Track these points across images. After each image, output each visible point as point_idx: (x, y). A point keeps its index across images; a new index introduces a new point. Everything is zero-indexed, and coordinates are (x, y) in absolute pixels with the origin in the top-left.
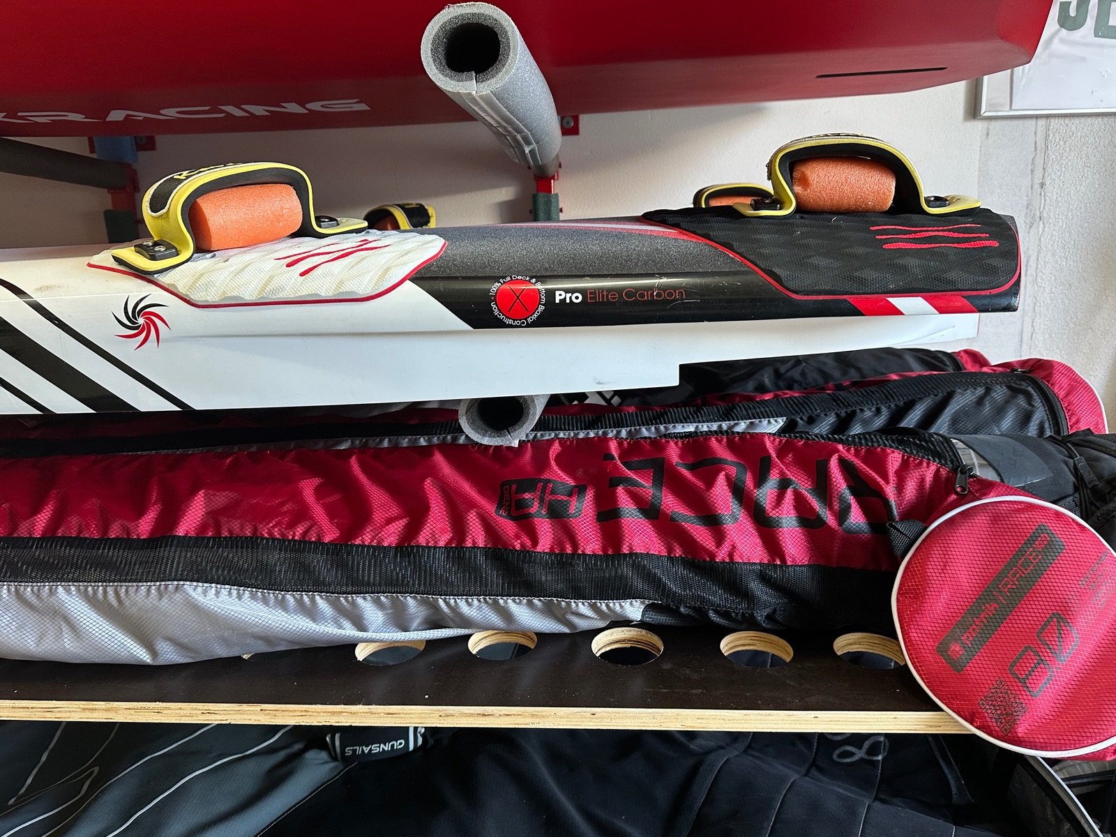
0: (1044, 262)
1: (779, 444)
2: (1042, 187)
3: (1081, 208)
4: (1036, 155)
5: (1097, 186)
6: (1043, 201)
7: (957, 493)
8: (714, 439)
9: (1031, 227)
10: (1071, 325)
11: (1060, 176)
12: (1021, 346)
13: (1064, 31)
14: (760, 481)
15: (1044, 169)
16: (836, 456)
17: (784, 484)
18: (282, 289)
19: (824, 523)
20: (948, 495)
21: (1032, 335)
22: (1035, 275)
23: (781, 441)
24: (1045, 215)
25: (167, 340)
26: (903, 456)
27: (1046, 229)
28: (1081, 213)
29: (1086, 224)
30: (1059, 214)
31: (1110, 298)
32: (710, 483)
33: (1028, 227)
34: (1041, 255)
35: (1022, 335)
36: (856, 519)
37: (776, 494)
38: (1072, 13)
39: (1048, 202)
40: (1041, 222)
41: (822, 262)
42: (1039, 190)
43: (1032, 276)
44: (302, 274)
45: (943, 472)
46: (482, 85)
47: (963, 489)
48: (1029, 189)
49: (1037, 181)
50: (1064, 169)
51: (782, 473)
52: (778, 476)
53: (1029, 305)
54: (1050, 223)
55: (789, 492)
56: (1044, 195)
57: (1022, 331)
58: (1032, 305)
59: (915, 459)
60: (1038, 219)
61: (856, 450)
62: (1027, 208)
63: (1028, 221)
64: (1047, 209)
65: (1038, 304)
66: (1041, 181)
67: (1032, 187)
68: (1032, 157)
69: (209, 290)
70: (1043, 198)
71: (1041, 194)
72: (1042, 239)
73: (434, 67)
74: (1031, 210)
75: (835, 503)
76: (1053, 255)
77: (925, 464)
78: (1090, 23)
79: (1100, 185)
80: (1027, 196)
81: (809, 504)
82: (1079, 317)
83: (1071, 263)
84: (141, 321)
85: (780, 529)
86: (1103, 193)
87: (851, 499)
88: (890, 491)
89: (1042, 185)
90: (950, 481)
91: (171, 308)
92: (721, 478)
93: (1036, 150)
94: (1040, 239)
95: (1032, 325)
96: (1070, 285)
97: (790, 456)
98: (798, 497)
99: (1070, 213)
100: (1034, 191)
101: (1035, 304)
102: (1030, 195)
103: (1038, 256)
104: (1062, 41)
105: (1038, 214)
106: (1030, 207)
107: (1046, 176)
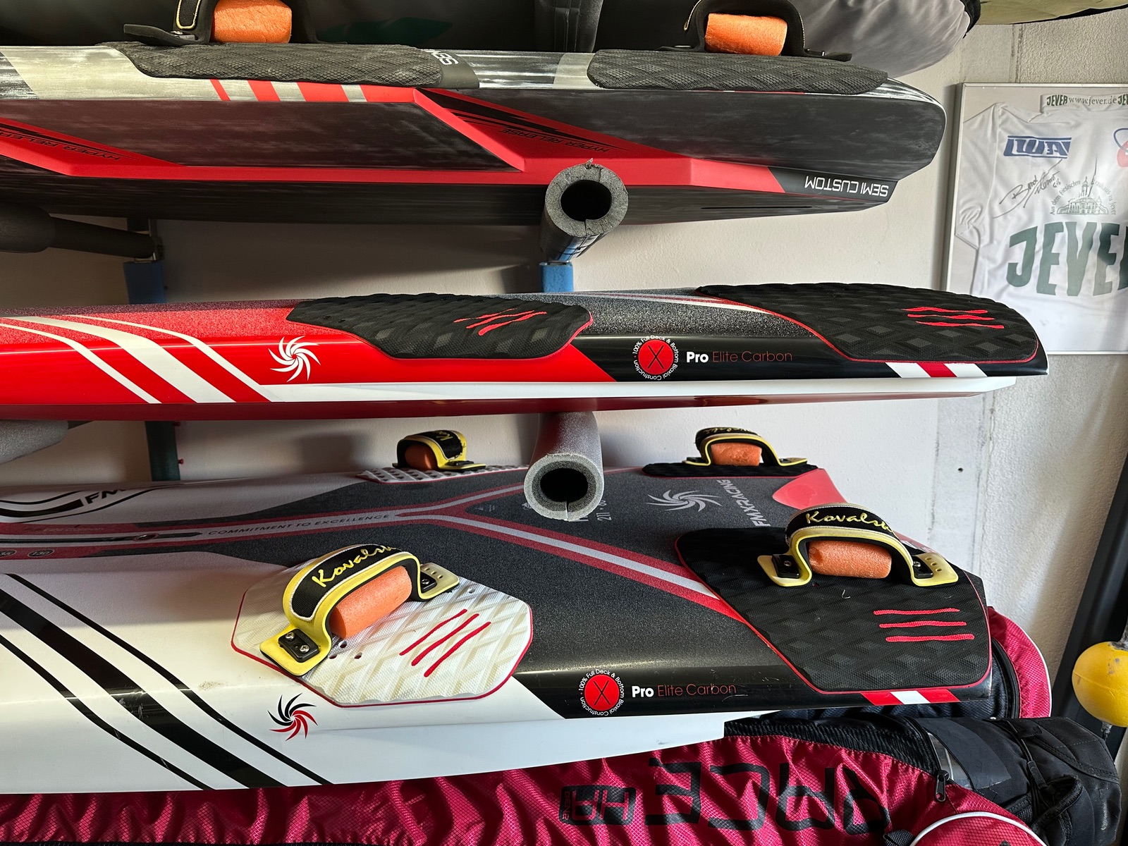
0: (994, 475)
1: (794, 746)
2: (992, 413)
3: (1025, 431)
5: (1038, 413)
6: (993, 424)
7: (936, 800)
8: (739, 740)
9: (982, 445)
10: (1016, 528)
11: (1007, 404)
12: (973, 546)
13: (1011, 287)
14: (781, 788)
15: (994, 398)
16: (841, 765)
17: (800, 792)
18: (411, 691)
19: (833, 826)
20: (929, 802)
21: (983, 536)
22: (985, 486)
23: (795, 742)
24: (995, 436)
25: (313, 733)
26: (893, 761)
27: (996, 447)
28: (1024, 435)
29: (1029, 444)
30: (1006, 436)
31: (1048, 507)
32: (740, 792)
33: (980, 445)
34: (991, 470)
35: (974, 537)
36: (857, 819)
37: (794, 800)
38: (1019, 272)
39: (997, 425)
40: (991, 442)
41: (840, 659)
42: (990, 415)
43: (983, 486)
44: (427, 674)
45: (925, 777)
46: (572, 514)
47: (942, 796)
48: (981, 414)
49: (988, 407)
50: (1010, 398)
51: (798, 781)
52: (795, 783)
53: (981, 511)
54: (999, 443)
55: (805, 798)
56: (994, 420)
57: (975, 533)
58: (983, 511)
59: (902, 765)
60: (988, 439)
61: (855, 754)
62: (980, 429)
63: (980, 441)
64: (996, 431)
65: (988, 511)
66: (991, 407)
67: (984, 413)
69: (350, 693)
70: (993, 422)
71: (991, 418)
72: (992, 456)
73: (534, 499)
74: (983, 432)
75: (841, 807)
76: (1001, 470)
77: (911, 770)
78: (1034, 280)
79: (1040, 412)
80: (980, 420)
81: (821, 810)
82: (1023, 522)
83: (1016, 476)
84: (293, 718)
85: (797, 832)
86: (1043, 419)
87: (853, 803)
88: (884, 799)
89: (992, 411)
90: (931, 785)
91: (319, 708)
92: (749, 785)
94: (990, 456)
95: (983, 528)
96: (1015, 495)
97: (803, 760)
98: (812, 803)
99: (1015, 435)
100: (986, 416)
101: (986, 510)
102: (982, 418)
103: (988, 470)
104: (1010, 295)
105: (988, 435)
106: (982, 429)
107: (996, 403)
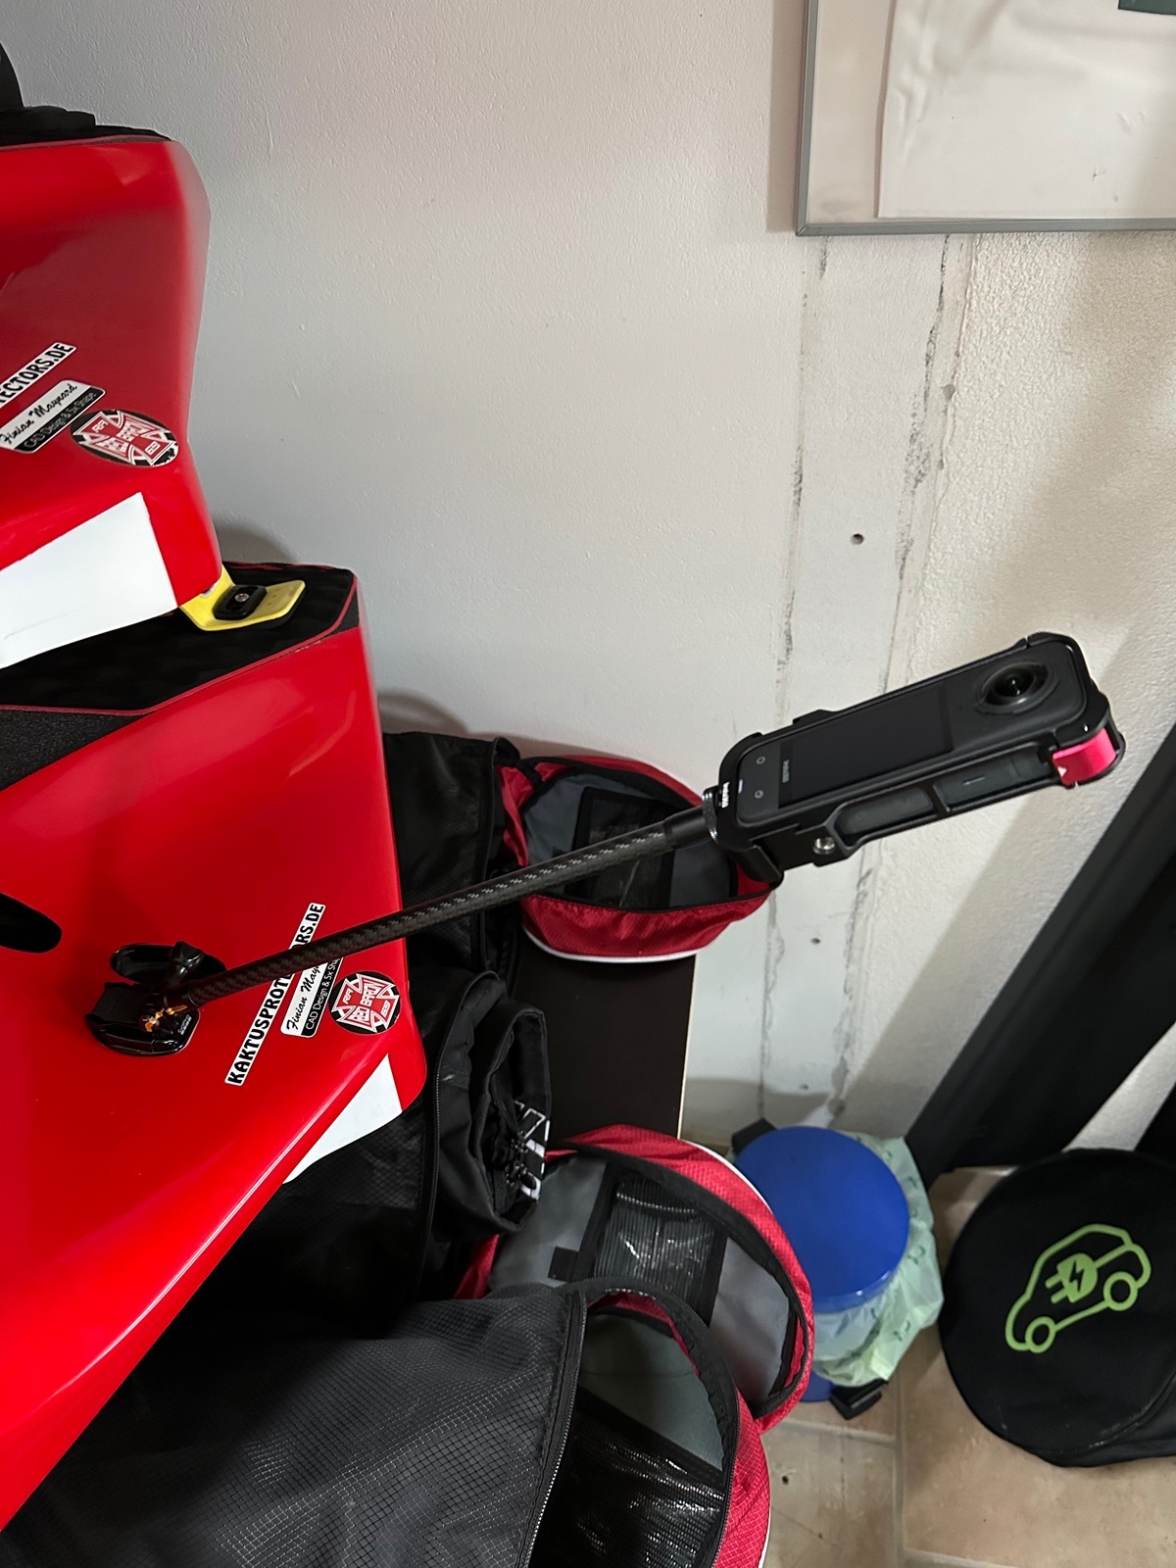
2: (949, 397)
4: (940, 319)
6: (949, 427)
11: (996, 373)
15: (958, 355)
22: (919, 576)
24: (952, 458)
27: (953, 486)
28: (1037, 458)
33: (913, 482)
34: (938, 540)
39: (960, 431)
40: (942, 473)
42: (942, 402)
43: (914, 576)
48: (920, 399)
49: (939, 382)
54: (961, 476)
56: (953, 415)
60: (934, 467)
62: (912, 439)
63: (912, 469)
64: (957, 446)
66: (948, 382)
67: (926, 395)
68: (930, 323)
70: (950, 420)
71: (945, 411)
72: (943, 507)
74: (920, 447)
76: (964, 541)
80: (914, 415)
93: (941, 308)
94: (937, 508)
99: (1011, 457)
100: (930, 403)
102: (920, 411)
103: (930, 540)
105: (935, 457)
106: (919, 439)
107: (961, 371)
